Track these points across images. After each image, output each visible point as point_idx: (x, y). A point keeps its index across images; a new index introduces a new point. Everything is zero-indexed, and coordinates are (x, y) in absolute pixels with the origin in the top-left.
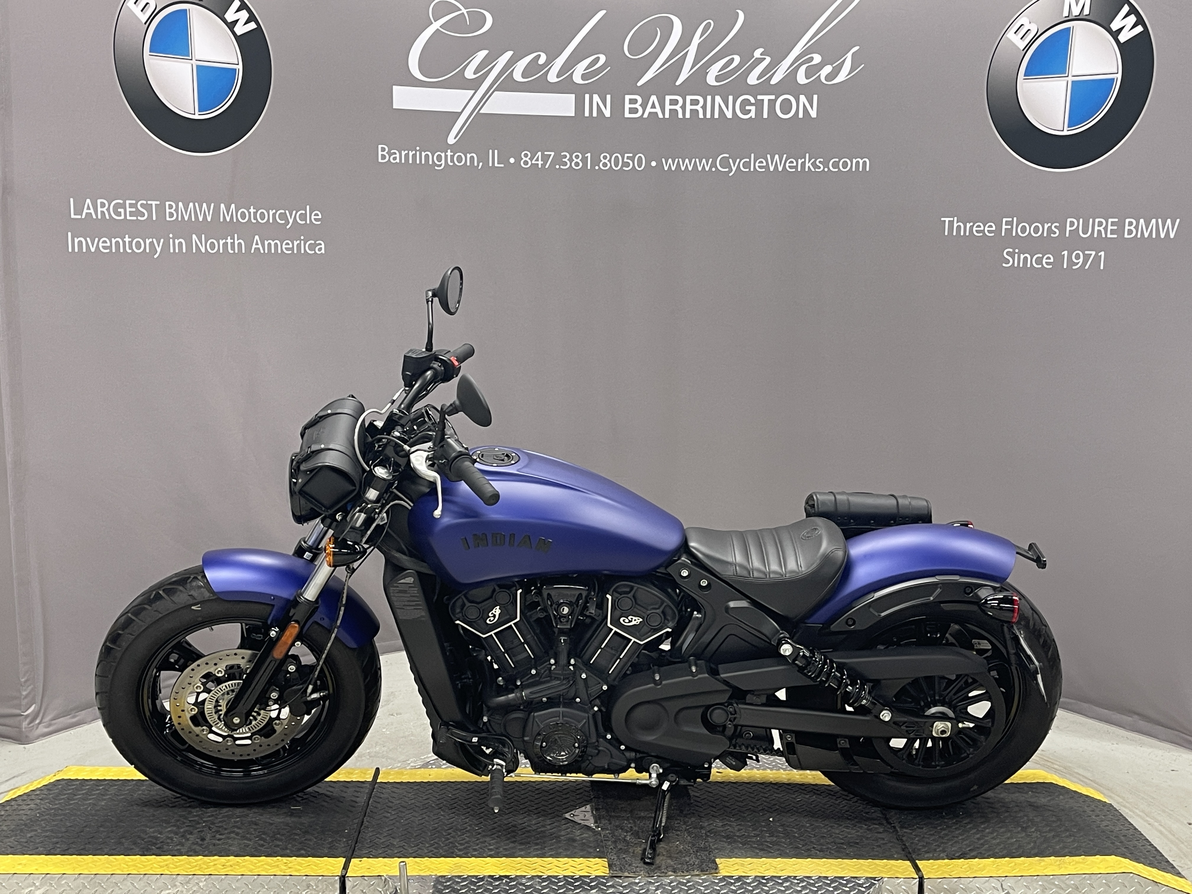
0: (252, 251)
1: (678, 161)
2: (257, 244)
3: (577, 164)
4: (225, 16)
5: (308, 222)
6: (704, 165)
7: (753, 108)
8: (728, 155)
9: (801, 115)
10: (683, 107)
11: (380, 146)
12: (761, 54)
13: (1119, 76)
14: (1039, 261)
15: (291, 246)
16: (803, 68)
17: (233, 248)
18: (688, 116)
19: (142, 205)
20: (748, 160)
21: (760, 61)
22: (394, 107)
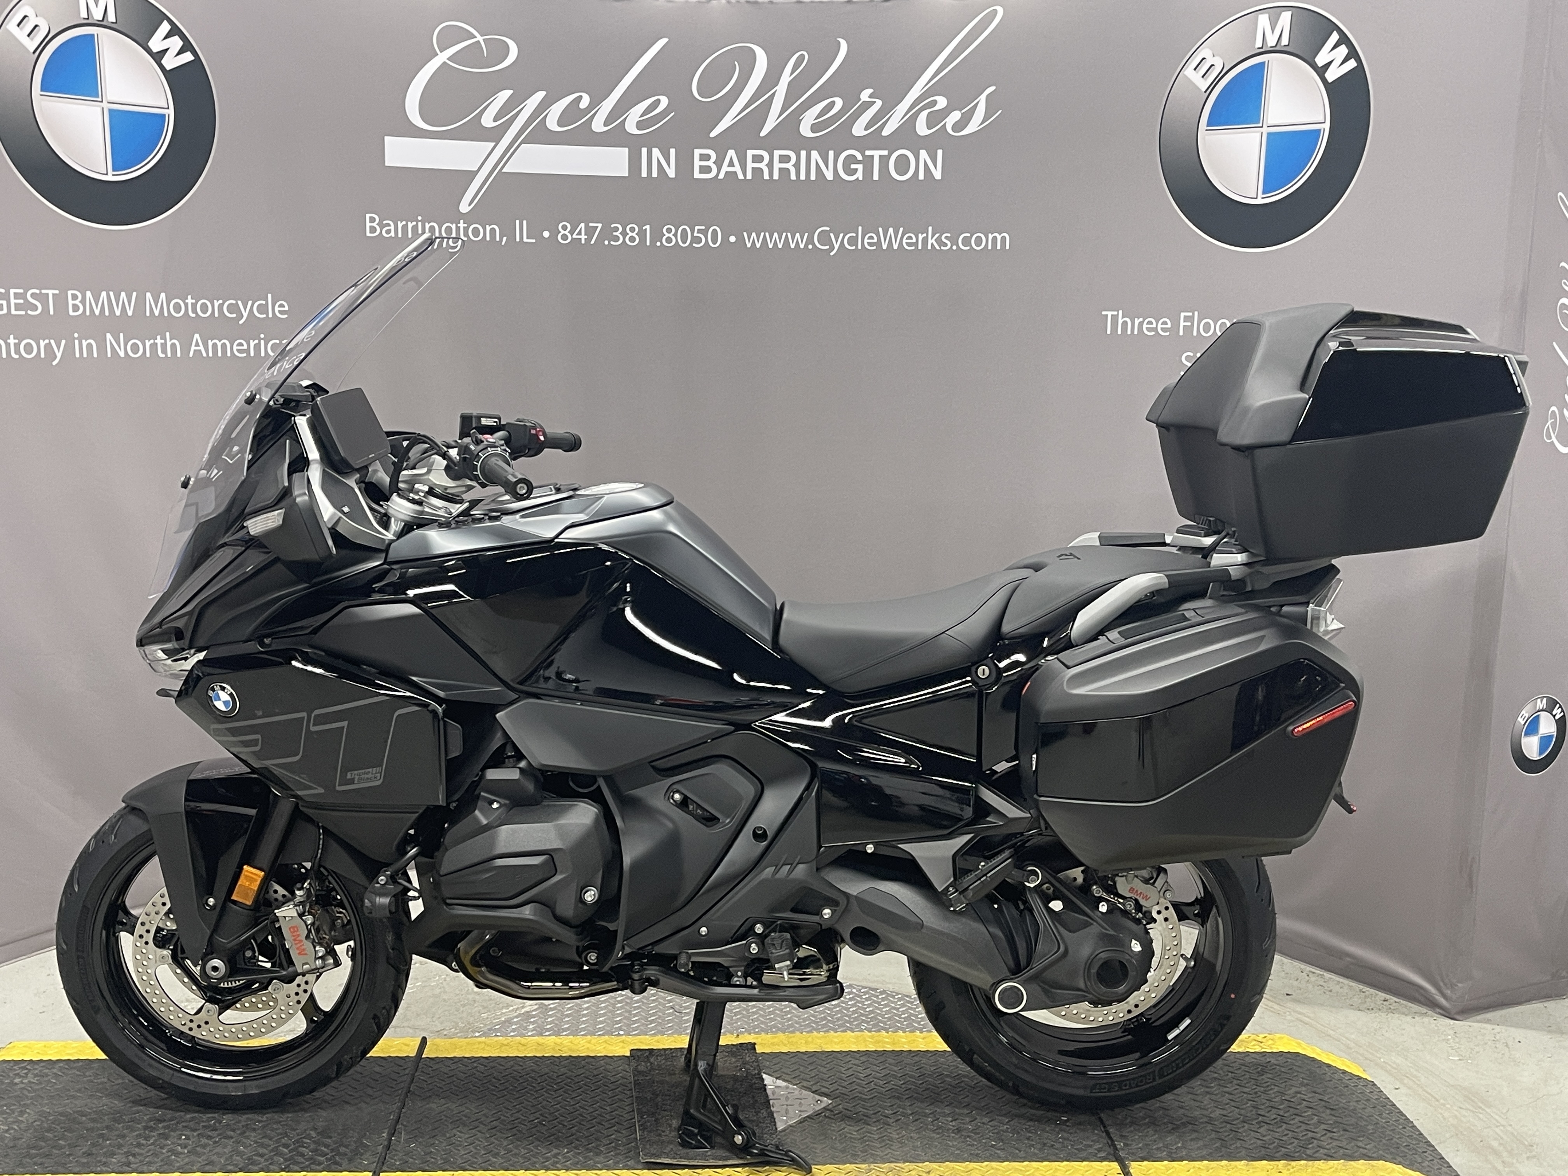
0: (191, 354)
1: (765, 236)
2: (197, 344)
3: (632, 239)
4: (149, 44)
5: (270, 315)
6: (798, 241)
7: (860, 167)
8: (828, 229)
9: (921, 176)
10: (770, 165)
11: (368, 216)
12: (870, 97)
13: (1327, 126)
15: (245, 347)
16: (924, 115)
17: (164, 351)
18: (776, 176)
19: (33, 295)
20: (854, 235)
21: (868, 105)
22: (386, 165)
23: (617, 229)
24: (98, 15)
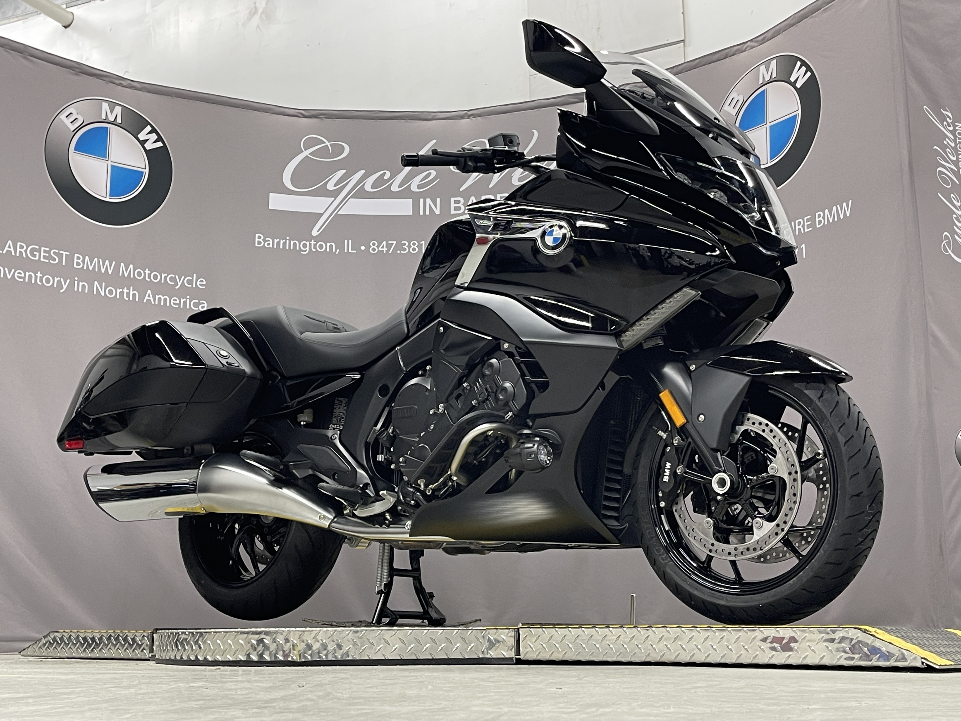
0: (145, 301)
2: (149, 296)
3: (414, 249)
4: (139, 136)
5: (194, 286)
11: (257, 235)
13: (800, 111)
15: (178, 302)
17: (128, 296)
19: (54, 253)
22: (270, 208)
23: (405, 244)
24: (111, 118)
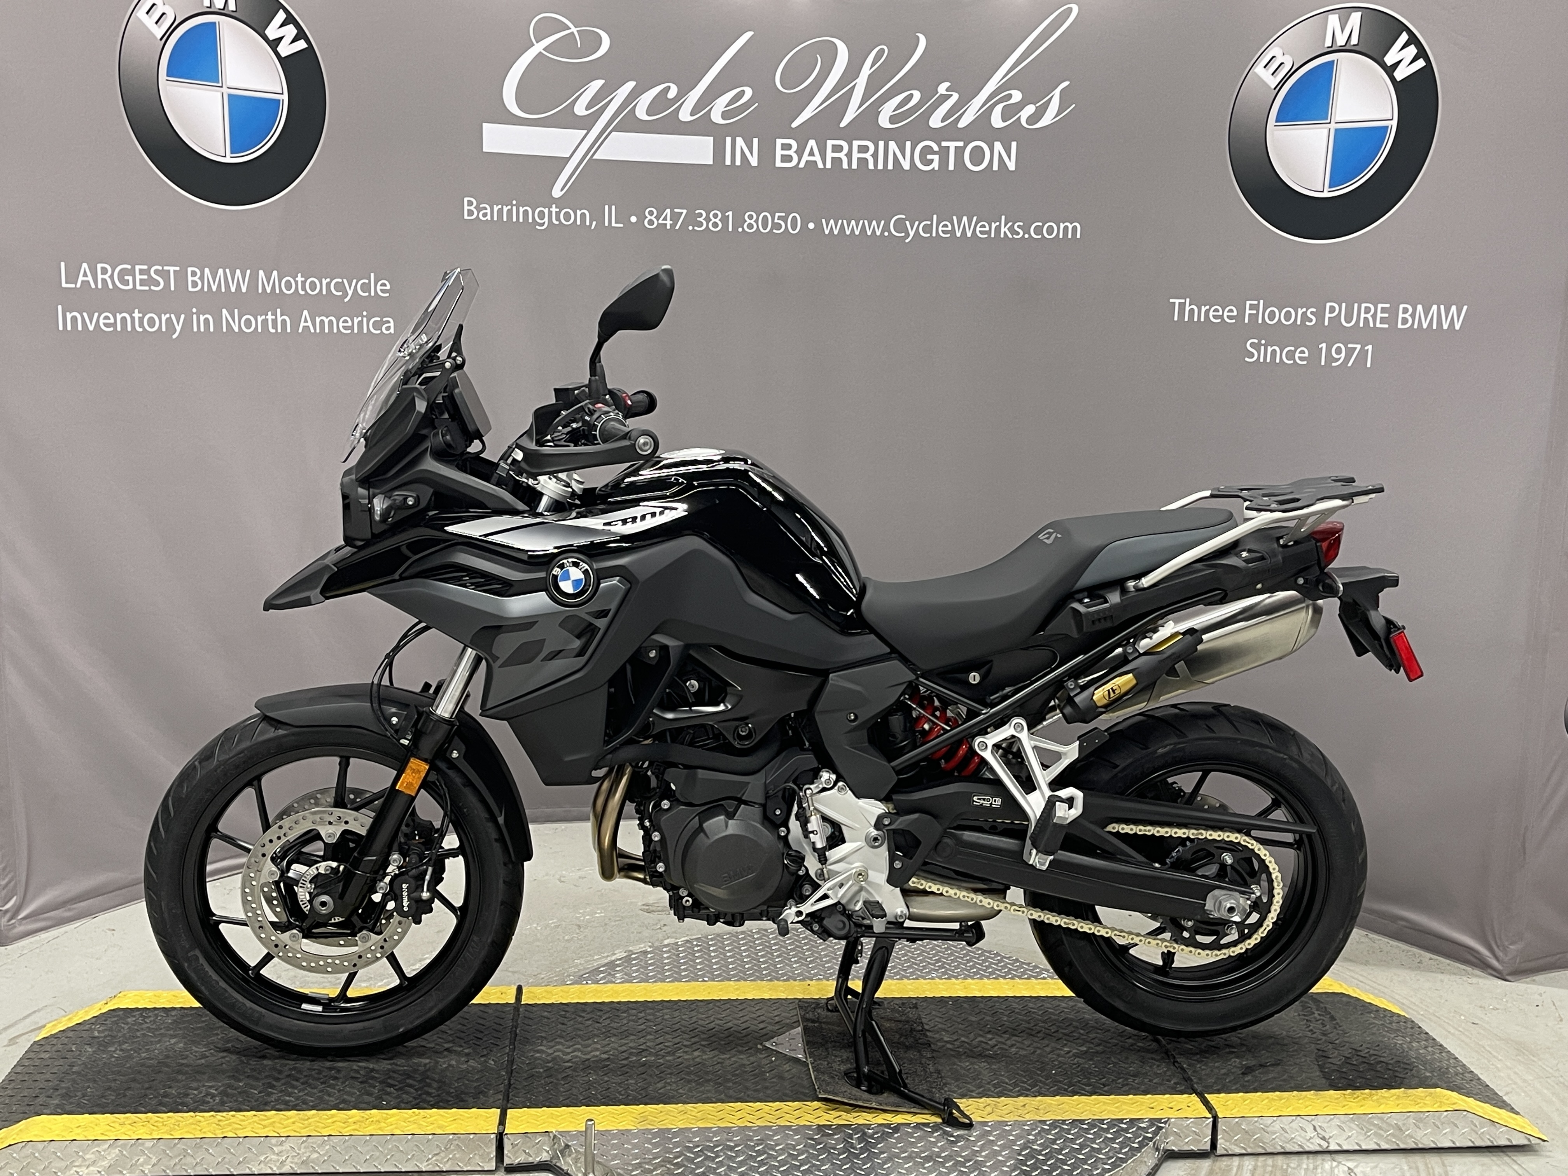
0: (300, 331)
1: (842, 223)
2: (306, 321)
3: (715, 225)
4: (266, 32)
5: (373, 294)
6: (875, 228)
7: (936, 158)
8: (904, 217)
10: (849, 155)
11: (466, 199)
13: (1395, 123)
14: (1291, 355)
15: (350, 324)
16: (999, 108)
17: (275, 326)
18: (854, 166)
19: (156, 272)
20: (929, 223)
21: (945, 98)
22: (484, 150)
23: (701, 215)
24: (219, 4)
